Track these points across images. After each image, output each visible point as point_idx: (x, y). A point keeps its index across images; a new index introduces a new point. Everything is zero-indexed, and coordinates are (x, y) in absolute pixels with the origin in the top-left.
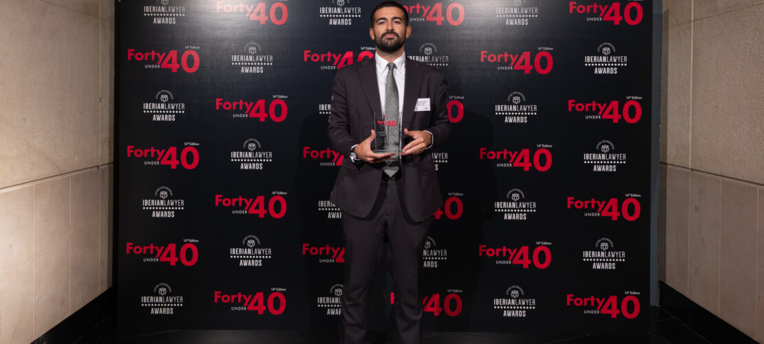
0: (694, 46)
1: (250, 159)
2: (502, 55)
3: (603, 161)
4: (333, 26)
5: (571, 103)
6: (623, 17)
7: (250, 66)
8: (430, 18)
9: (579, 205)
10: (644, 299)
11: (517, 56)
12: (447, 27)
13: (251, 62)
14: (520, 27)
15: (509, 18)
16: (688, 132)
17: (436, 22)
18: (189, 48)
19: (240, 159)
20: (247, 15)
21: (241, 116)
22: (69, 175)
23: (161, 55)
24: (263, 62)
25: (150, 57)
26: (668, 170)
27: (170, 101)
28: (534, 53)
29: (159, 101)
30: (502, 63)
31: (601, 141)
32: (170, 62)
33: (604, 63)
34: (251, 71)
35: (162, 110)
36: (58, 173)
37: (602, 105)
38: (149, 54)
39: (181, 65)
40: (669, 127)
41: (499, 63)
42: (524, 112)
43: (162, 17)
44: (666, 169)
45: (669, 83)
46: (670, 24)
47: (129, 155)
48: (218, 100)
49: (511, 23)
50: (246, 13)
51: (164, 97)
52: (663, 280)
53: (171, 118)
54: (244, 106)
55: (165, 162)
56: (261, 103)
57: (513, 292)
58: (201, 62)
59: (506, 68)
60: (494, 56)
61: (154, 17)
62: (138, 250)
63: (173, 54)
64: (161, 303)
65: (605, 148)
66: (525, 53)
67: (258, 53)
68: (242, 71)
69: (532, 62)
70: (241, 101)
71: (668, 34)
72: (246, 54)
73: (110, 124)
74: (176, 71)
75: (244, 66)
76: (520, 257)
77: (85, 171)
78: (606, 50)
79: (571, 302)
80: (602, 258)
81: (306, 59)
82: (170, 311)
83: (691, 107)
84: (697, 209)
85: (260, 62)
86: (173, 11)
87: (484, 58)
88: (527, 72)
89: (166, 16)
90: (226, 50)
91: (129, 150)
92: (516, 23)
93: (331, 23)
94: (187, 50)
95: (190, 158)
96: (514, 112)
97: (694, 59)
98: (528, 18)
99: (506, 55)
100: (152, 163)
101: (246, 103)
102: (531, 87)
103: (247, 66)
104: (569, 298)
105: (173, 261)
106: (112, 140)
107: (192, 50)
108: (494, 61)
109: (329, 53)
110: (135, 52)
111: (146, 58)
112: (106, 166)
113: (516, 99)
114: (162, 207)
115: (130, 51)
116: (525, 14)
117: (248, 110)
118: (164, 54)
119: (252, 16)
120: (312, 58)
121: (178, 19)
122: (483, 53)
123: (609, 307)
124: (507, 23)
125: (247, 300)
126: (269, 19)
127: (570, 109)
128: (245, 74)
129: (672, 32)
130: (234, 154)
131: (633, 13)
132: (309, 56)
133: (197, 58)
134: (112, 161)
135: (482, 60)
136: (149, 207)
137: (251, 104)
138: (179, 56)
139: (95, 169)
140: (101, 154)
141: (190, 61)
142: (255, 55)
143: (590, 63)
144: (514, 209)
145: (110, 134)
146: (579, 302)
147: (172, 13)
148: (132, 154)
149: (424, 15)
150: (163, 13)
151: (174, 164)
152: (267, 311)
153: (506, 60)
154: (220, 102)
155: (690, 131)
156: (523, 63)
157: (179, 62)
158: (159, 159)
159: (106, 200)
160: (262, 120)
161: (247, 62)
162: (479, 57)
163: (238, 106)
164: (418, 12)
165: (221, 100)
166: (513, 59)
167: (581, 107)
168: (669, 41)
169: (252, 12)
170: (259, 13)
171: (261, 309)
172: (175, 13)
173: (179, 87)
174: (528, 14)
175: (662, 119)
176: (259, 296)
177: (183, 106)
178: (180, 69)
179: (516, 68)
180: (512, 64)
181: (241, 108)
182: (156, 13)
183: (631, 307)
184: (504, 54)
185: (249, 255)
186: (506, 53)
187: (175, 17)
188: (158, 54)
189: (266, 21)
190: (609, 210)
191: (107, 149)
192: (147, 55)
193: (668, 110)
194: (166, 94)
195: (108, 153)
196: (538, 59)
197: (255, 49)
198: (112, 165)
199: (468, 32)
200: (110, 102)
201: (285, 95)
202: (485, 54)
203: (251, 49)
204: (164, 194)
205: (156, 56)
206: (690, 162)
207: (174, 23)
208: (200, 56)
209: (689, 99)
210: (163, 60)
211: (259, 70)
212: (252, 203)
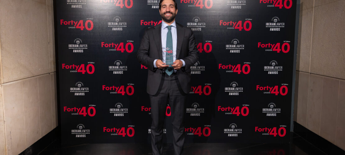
0: (314, 18)
1: (117, 69)
2: (229, 22)
3: (272, 69)
4: (153, 9)
5: (259, 44)
6: (284, 5)
7: (117, 27)
8: (197, 5)
9: (261, 88)
10: (288, 128)
11: (236, 23)
12: (205, 10)
13: (117, 25)
14: (238, 9)
15: (233, 5)
16: (309, 57)
17: (200, 7)
18: (88, 19)
19: (113, 69)
20: (115, 4)
21: (113, 50)
22: (37, 77)
23: (76, 22)
24: (122, 25)
25: (70, 23)
26: (300, 74)
27: (81, 43)
28: (243, 21)
29: (75, 44)
30: (229, 26)
31: (271, 61)
32: (80, 25)
33: (274, 26)
34: (117, 29)
35: (77, 48)
36: (32, 76)
37: (273, 45)
38: (70, 22)
39: (85, 27)
40: (301, 55)
41: (228, 26)
42: (239, 48)
43: (76, 4)
44: (299, 73)
45: (302, 35)
46: (303, 8)
47: (63, 68)
48: (102, 43)
49: (234, 8)
50: (114, 3)
51: (78, 42)
52: (295, 121)
53: (82, 51)
54: (114, 45)
55: (79, 71)
56: (121, 44)
57: (232, 126)
58: (94, 25)
59: (231, 28)
60: (226, 23)
61: (71, 4)
62: (69, 110)
63: (81, 22)
64: (80, 133)
65: (274, 64)
66: (239, 21)
67: (120, 21)
68: (113, 29)
69: (243, 26)
70: (113, 43)
71: (302, 13)
72: (115, 22)
73: (54, 54)
74: (83, 30)
75: (114, 27)
76: (236, 111)
77: (44, 75)
78: (276, 20)
79: (257, 130)
80: (271, 111)
81: (141, 24)
82: (84, 136)
83: (311, 46)
84: (312, 90)
85: (121, 26)
86: (81, 2)
87: (221, 24)
88: (240, 30)
89: (77, 4)
90: (105, 20)
91: (63, 66)
92: (236, 8)
93: (153, 7)
94: (87, 20)
95: (90, 69)
96: (234, 48)
97: (314, 24)
98: (241, 5)
99: (231, 22)
100: (74, 71)
101: (115, 44)
102: (241, 37)
103: (115, 27)
104: (256, 128)
105: (85, 114)
106: (55, 61)
107: (89, 20)
108: (225, 25)
109: (152, 21)
110: (64, 21)
111: (69, 24)
112: (53, 73)
113: (235, 42)
114: (79, 91)
115: (61, 20)
116: (240, 4)
117: (116, 47)
118: (77, 22)
119: (117, 4)
120: (144, 23)
121: (83, 5)
122: (221, 21)
123: (273, 132)
124: (232, 8)
125: (118, 131)
126: (125, 5)
127: (259, 47)
128: (114, 31)
129: (304, 12)
130: (110, 67)
131: (288, 4)
132: (143, 22)
133: (92, 24)
134: (55, 71)
135: (220, 25)
136: (73, 91)
137: (117, 44)
138: (84, 23)
139: (48, 74)
140: (51, 67)
141: (89, 25)
142: (118, 22)
143: (268, 26)
144: (233, 91)
145: (54, 59)
146: (260, 130)
147: (80, 3)
148: (64, 67)
149: (194, 4)
150: (76, 3)
151: (83, 72)
152: (126, 135)
153: (231, 25)
154: (103, 44)
155: (311, 56)
156: (239, 26)
157: (84, 25)
158: (76, 69)
159: (54, 88)
160: (122, 52)
161: (115, 25)
162: (219, 23)
163: (111, 46)
164: (192, 2)
165: (104, 43)
166: (234, 24)
167: (263, 46)
168: (303, 17)
169: (116, 3)
170: (120, 3)
171: (124, 135)
172: (82, 3)
173: (84, 36)
174: (241, 3)
175: (298, 51)
176: (123, 129)
177: (87, 46)
178: (85, 29)
179: (235, 28)
180: (234, 26)
181: (113, 46)
182: (73, 3)
183: (282, 132)
184: (230, 22)
185: (118, 112)
186: (231, 21)
187: (82, 4)
188: (74, 22)
189: (123, 7)
190: (274, 91)
191: (53, 66)
192: (69, 22)
193: (301, 47)
194: (79, 40)
195: (53, 67)
196: (245, 24)
197: (118, 19)
198: (55, 73)
199: (214, 12)
200: (53, 44)
201: (132, 40)
202: (222, 22)
203: (116, 19)
204: (79, 85)
205: (73, 23)
206: (310, 70)
207: (81, 7)
208: (94, 23)
209: (311, 42)
210: (77, 25)
211: (121, 29)
212: (119, 89)
